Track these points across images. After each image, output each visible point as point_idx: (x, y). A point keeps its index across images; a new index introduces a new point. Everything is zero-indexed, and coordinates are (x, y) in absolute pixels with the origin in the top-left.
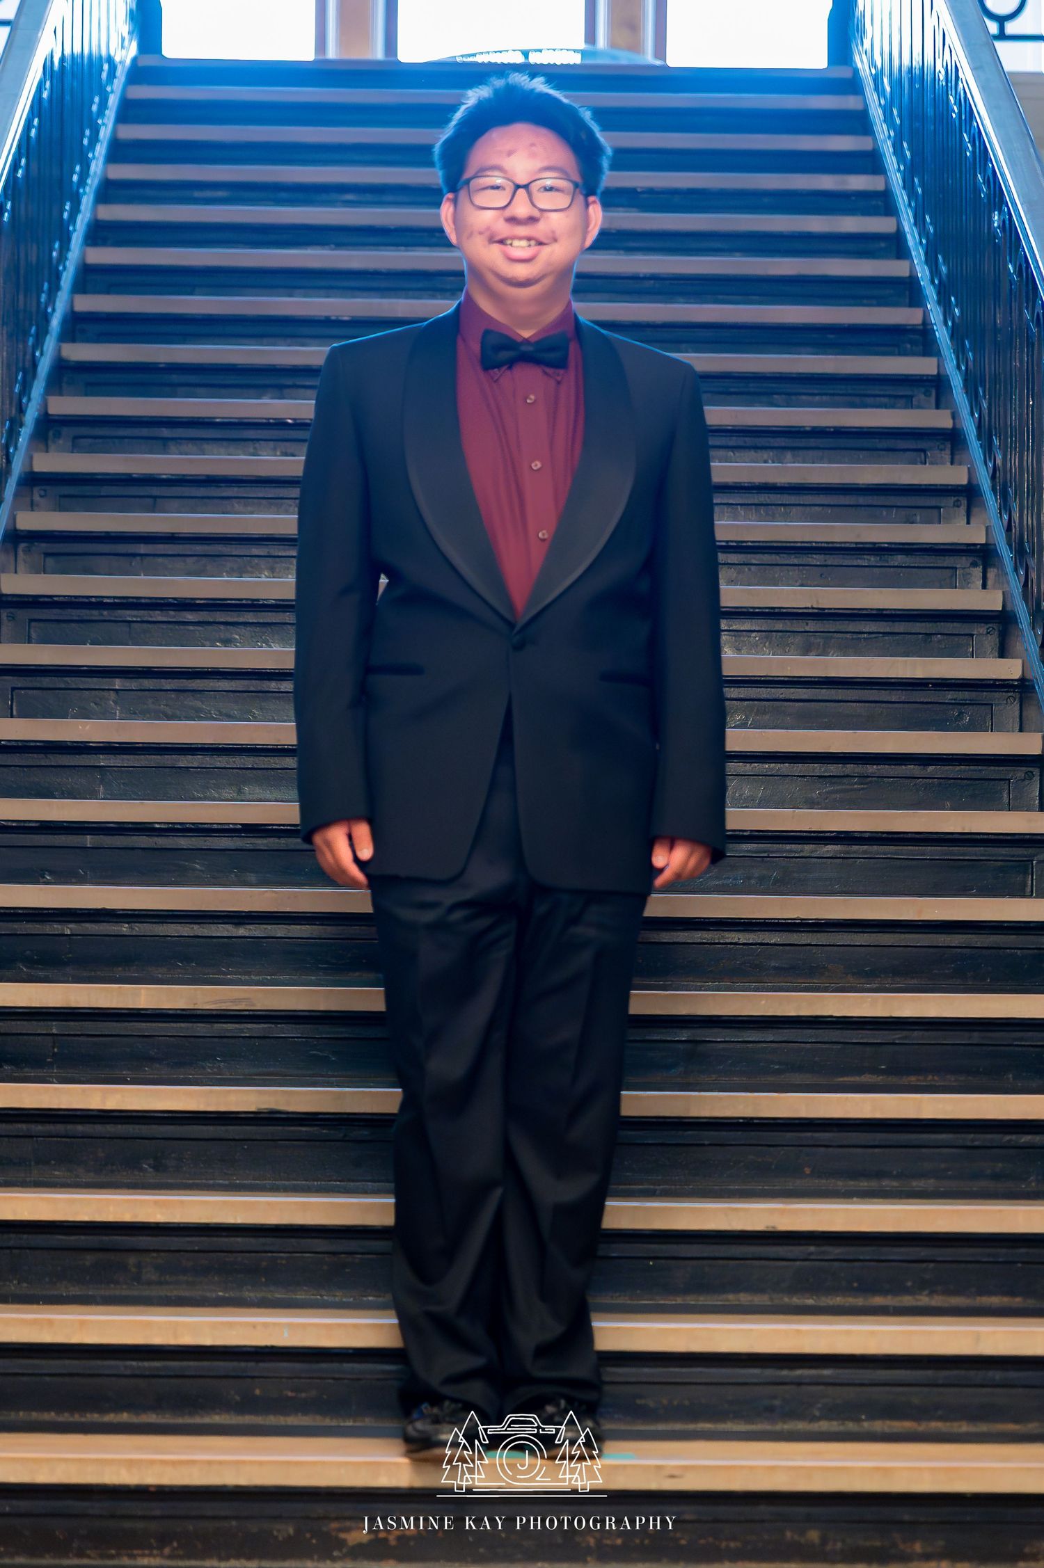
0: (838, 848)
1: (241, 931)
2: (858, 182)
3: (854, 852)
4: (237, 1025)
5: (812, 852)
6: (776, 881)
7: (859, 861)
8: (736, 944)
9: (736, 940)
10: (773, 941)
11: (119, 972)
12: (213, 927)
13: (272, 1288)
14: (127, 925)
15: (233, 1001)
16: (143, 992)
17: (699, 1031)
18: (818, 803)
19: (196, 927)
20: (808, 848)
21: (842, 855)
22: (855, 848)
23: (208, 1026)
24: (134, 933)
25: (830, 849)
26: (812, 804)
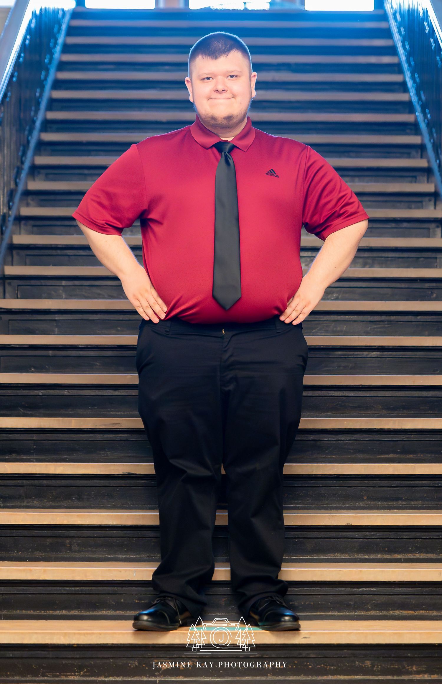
0: (378, 353)
1: (117, 393)
2: (386, 60)
3: (385, 355)
4: (114, 435)
5: (367, 355)
6: (351, 368)
7: (387, 359)
8: (334, 396)
9: (334, 395)
10: (350, 395)
11: (63, 411)
12: (105, 391)
13: (129, 553)
14: (67, 391)
15: (113, 424)
16: (73, 421)
17: (317, 436)
18: (370, 333)
19: (97, 391)
20: (365, 353)
21: (380, 356)
22: (385, 353)
23: (102, 435)
24: (70, 394)
25: (374, 354)
26: (367, 334)
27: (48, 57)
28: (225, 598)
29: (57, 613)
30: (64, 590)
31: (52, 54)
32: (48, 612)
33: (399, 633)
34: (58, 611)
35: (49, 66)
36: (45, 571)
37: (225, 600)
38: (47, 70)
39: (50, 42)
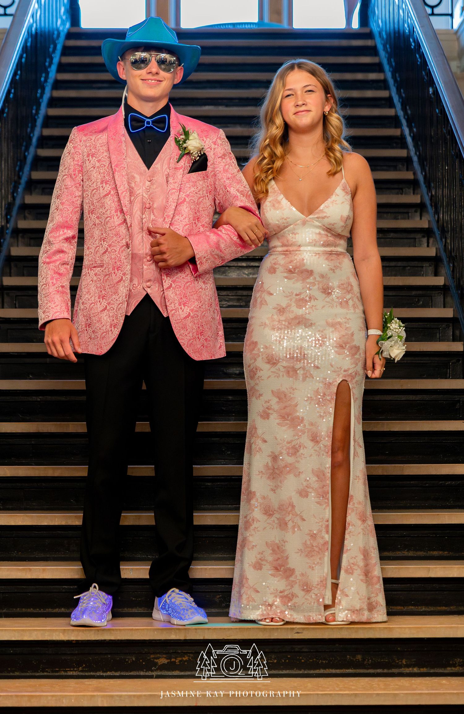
13: (126, 553)
27: (44, 75)
28: (219, 595)
29: (57, 610)
30: (63, 588)
31: (47, 73)
32: (47, 610)
33: (390, 628)
34: (57, 609)
35: (45, 85)
36: (44, 570)
37: (220, 597)
38: (43, 89)
39: (46, 61)
